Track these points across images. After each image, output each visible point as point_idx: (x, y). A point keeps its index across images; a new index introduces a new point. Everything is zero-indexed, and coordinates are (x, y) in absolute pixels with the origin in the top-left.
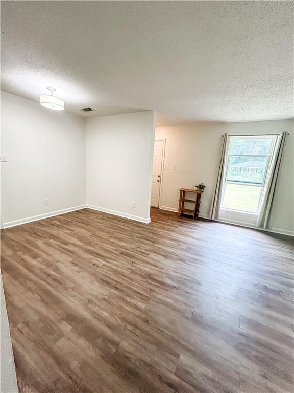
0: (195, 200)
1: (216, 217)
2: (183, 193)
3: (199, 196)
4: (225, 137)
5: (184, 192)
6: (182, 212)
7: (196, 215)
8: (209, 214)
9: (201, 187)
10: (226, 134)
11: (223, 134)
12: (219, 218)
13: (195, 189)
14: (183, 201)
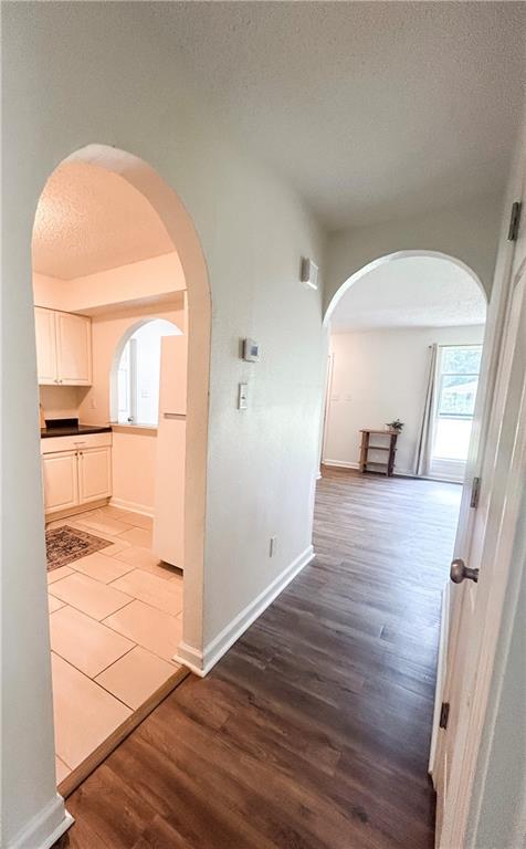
0: (388, 447)
1: (425, 473)
2: (367, 435)
3: (394, 439)
4: (433, 349)
5: (368, 433)
6: (365, 466)
7: (390, 470)
8: (411, 468)
9: (397, 426)
10: (435, 345)
11: (431, 344)
12: (431, 473)
13: (387, 428)
14: (366, 449)
